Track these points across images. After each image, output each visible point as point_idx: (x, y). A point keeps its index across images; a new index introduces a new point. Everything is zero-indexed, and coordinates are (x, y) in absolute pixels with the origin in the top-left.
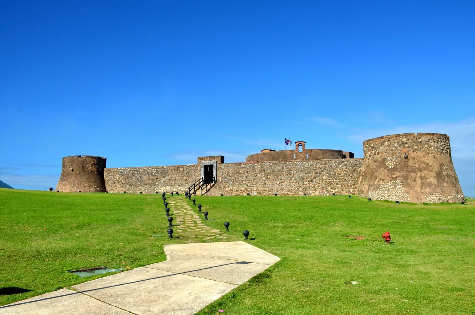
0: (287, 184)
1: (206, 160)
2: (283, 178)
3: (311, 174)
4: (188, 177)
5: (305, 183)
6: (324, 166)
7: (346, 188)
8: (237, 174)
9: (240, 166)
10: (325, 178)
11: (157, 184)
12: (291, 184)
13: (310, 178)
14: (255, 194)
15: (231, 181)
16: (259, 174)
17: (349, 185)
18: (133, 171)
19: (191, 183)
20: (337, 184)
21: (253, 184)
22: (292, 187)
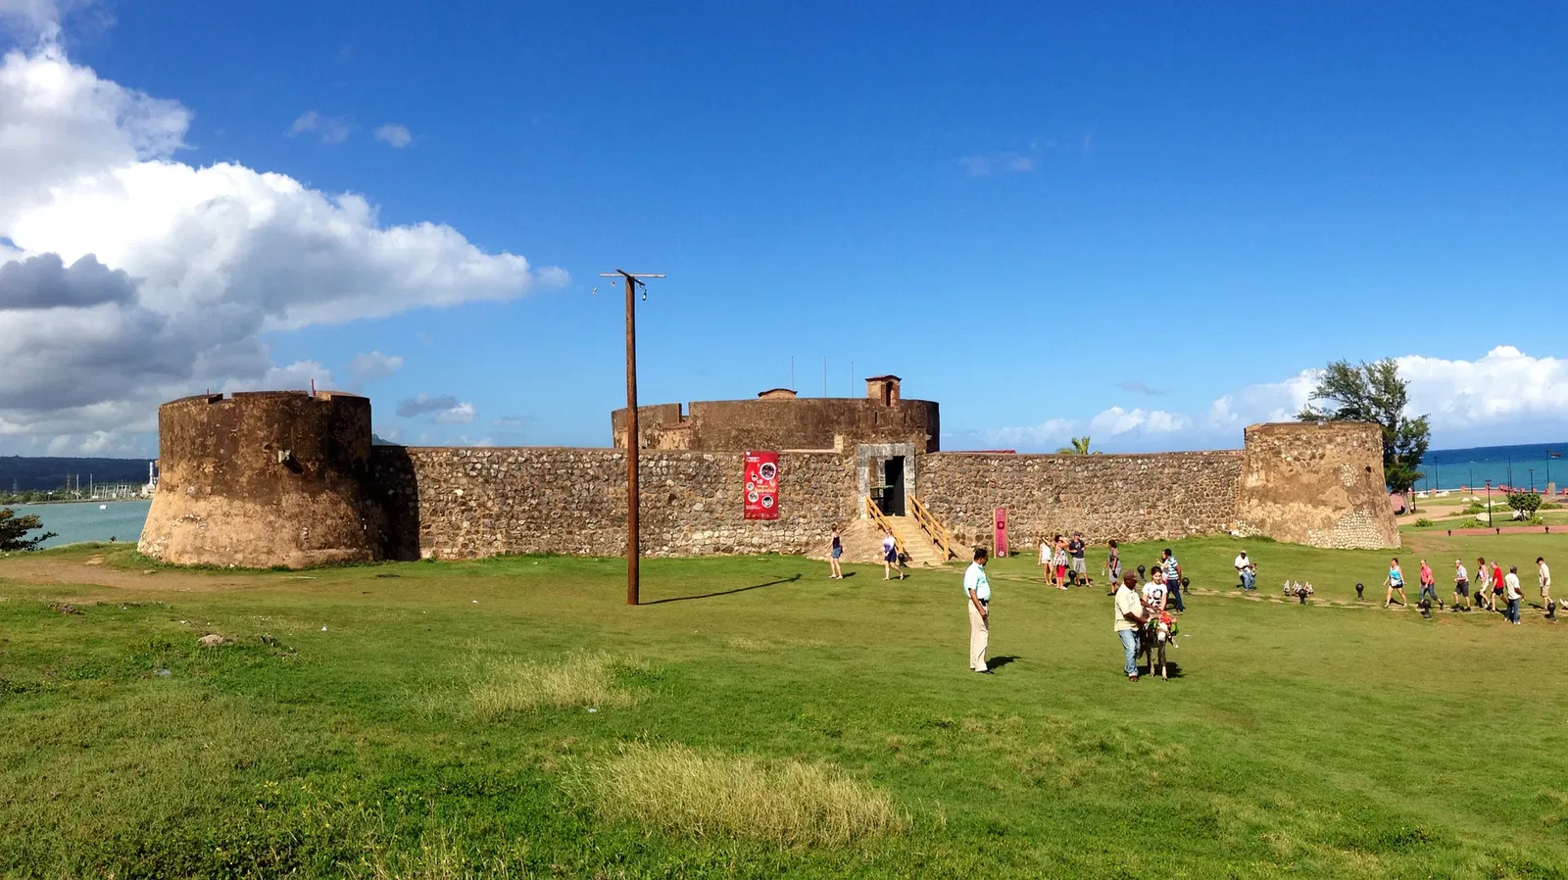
0: (1104, 516)
1: (873, 442)
2: (1096, 500)
3: (1153, 490)
4: (806, 496)
5: (1142, 512)
6: (1177, 470)
7: (1215, 522)
8: (976, 489)
9: (987, 464)
10: (1178, 498)
11: (671, 517)
12: (1114, 516)
13: (1150, 499)
14: (1027, 545)
15: (959, 509)
16: (1039, 489)
17: (1220, 513)
18: (548, 466)
19: (820, 515)
20: (1201, 513)
21: (1022, 518)
22: (1114, 523)
